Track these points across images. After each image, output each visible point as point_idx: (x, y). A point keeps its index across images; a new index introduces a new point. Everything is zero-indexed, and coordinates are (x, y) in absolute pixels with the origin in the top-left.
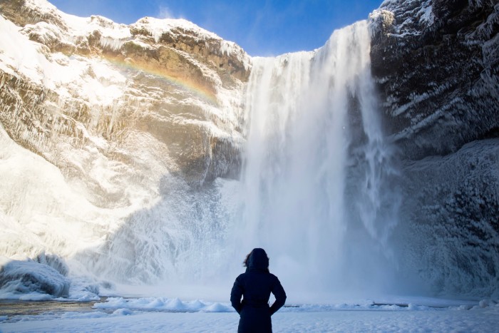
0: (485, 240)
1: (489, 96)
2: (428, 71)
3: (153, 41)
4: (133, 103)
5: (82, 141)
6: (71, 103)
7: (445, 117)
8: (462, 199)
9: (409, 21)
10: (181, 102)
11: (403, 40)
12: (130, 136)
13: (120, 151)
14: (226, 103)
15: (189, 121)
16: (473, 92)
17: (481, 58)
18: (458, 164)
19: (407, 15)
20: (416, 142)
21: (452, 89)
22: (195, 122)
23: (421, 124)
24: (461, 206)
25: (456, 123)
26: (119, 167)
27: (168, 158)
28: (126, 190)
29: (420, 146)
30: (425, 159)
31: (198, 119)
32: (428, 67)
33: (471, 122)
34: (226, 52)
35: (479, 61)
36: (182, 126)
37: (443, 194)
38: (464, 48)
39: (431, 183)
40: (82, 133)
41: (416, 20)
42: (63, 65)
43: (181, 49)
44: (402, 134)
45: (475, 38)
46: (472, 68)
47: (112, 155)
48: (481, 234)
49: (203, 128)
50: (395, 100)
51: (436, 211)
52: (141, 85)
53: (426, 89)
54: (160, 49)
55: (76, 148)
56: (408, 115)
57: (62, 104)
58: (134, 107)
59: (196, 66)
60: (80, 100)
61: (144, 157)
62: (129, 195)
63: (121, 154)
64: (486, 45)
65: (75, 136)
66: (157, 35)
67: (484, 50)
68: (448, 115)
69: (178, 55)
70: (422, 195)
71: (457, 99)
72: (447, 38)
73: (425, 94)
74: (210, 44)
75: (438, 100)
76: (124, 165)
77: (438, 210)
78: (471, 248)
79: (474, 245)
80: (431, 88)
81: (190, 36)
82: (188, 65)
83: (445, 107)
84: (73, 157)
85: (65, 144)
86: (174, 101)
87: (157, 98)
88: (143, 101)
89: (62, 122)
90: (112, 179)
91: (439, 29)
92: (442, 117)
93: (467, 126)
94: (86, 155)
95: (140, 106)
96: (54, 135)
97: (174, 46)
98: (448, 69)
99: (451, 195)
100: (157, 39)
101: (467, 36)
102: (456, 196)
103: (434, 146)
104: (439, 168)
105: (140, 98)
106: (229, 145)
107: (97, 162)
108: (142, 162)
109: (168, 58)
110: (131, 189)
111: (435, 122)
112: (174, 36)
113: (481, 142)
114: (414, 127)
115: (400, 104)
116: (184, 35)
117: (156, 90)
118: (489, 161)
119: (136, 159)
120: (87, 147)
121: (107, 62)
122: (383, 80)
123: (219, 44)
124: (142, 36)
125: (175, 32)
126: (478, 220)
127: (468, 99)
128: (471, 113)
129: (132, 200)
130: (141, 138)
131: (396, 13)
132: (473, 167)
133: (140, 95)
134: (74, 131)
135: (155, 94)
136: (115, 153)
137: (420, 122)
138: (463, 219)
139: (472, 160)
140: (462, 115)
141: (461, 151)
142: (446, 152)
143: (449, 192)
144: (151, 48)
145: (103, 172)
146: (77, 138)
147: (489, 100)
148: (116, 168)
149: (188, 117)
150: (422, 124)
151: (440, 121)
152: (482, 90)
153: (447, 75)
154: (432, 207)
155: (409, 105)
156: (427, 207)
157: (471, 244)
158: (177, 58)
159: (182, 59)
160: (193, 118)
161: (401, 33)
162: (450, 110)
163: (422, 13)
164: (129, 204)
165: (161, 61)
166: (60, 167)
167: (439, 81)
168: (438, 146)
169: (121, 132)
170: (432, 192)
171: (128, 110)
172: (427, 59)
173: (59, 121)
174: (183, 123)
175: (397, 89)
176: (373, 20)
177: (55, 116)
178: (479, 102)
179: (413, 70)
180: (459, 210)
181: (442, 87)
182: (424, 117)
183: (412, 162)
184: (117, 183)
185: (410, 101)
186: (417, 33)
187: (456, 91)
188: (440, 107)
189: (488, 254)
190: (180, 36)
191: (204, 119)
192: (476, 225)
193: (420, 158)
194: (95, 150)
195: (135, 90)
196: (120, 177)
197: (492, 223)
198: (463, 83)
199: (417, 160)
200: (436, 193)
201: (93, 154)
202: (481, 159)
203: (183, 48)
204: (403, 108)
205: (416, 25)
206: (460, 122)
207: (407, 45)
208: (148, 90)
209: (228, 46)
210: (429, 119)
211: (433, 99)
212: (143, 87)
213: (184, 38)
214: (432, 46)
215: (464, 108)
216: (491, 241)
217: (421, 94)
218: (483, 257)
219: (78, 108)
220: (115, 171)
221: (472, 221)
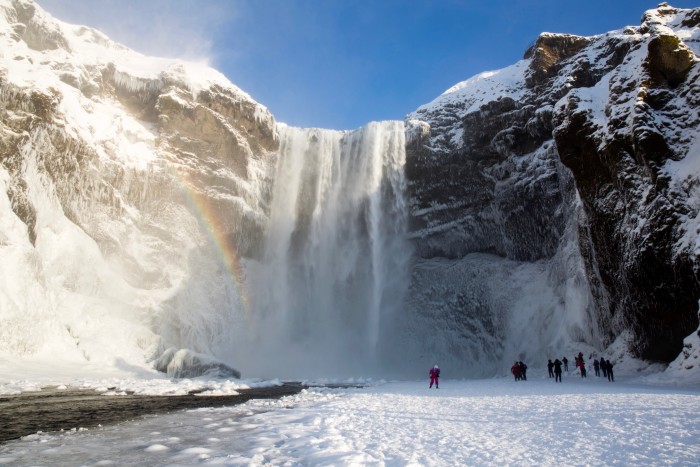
0: (475, 333)
1: (493, 221)
2: (450, 186)
3: (190, 97)
4: (170, 170)
5: (118, 212)
6: (110, 166)
7: (457, 229)
8: (463, 301)
9: (441, 137)
10: (215, 172)
11: (436, 154)
12: (167, 209)
13: (157, 225)
14: (254, 176)
15: (223, 196)
16: (482, 214)
17: (493, 190)
18: (463, 270)
19: (440, 130)
20: (429, 242)
21: (467, 206)
22: (229, 197)
23: (436, 229)
24: (462, 306)
25: (466, 235)
26: (156, 243)
27: (198, 234)
28: (164, 270)
29: (431, 246)
30: (434, 259)
31: (232, 194)
32: (451, 183)
33: (477, 237)
34: (258, 119)
35: (491, 192)
36: (216, 200)
37: (448, 294)
38: (481, 177)
39: (439, 283)
40: (119, 202)
41: (448, 138)
42: (89, 112)
43: (216, 110)
44: (418, 234)
45: (491, 174)
46: (484, 195)
47: (146, 228)
48: (473, 329)
49: (237, 205)
50: (417, 202)
51: (440, 307)
52: (177, 149)
53: (447, 201)
54: (198, 108)
55: (113, 219)
56: (426, 218)
57: (102, 168)
58: (171, 176)
59: (231, 134)
60: (118, 163)
61: (181, 234)
62: (168, 275)
63: (158, 229)
64: (499, 184)
65: (112, 205)
66: (195, 91)
67: (496, 188)
68: (461, 227)
69: (215, 118)
70: (430, 292)
71: (469, 217)
72: (470, 163)
73: (445, 205)
74: (245, 108)
75: (455, 213)
76: (161, 242)
77: (442, 307)
78: (464, 339)
79: (467, 337)
80: (451, 201)
81: (228, 97)
82: (223, 130)
83: (461, 221)
84: (111, 229)
85: (102, 214)
86: (208, 172)
87: (193, 166)
88: (180, 169)
89: (103, 189)
90: (149, 256)
91: (465, 153)
92: (455, 228)
93: (473, 240)
94: (122, 228)
95: (177, 175)
96: (94, 202)
97: (210, 106)
98: (466, 189)
99: (455, 296)
100: (195, 97)
101: (485, 169)
102: (459, 297)
103: (444, 250)
104: (447, 271)
105: (177, 165)
106: (254, 221)
107: (132, 236)
108: (179, 239)
109: (205, 119)
110: (169, 269)
111: (448, 230)
112: (213, 94)
113: (481, 254)
114: (430, 230)
115: (422, 207)
116: (222, 95)
117: (191, 156)
118: (487, 273)
119: (174, 236)
120: (124, 218)
121: (120, 104)
122: (411, 183)
123: (253, 110)
124: (179, 90)
125: (213, 90)
126: (472, 318)
127: (478, 219)
128: (478, 231)
129: (173, 282)
130: (178, 212)
131: (432, 125)
132: (475, 276)
133: (176, 162)
134: (111, 199)
135: (190, 162)
136: (150, 227)
137: (435, 227)
138: (462, 316)
139: (475, 270)
140: (470, 230)
141: (465, 259)
142: (452, 257)
143: (453, 293)
144: (188, 107)
145: (139, 247)
146: (114, 208)
147: (492, 224)
148: (152, 244)
149: (222, 191)
150: (438, 229)
151: (453, 230)
152: (489, 216)
153: (465, 194)
154: (437, 304)
155: (429, 210)
156: (433, 303)
157: (464, 336)
158: (213, 121)
159: (218, 122)
160: (227, 192)
161: (434, 147)
162: (463, 223)
163: (454, 135)
164: (169, 285)
165: (197, 122)
166: (97, 241)
167: (459, 197)
168: (446, 250)
169: (156, 203)
170: (439, 291)
171: (165, 178)
172: (452, 177)
173: (100, 187)
174: (217, 197)
175: (421, 194)
176: (412, 126)
177: (96, 182)
178: (486, 223)
179: (438, 181)
180: (460, 309)
181: (460, 203)
182: (440, 224)
183: (423, 260)
184: (155, 261)
185: (430, 206)
186: (447, 151)
187: (469, 209)
188: (455, 219)
189: (475, 345)
190: (219, 96)
191: (236, 194)
192: (471, 322)
193: (429, 257)
194: (129, 222)
195: (170, 155)
196: (157, 254)
197: (483, 322)
198: (476, 205)
199: (426, 258)
200: (442, 292)
201: (129, 226)
202: (481, 270)
203: (219, 109)
204: (423, 212)
205: (446, 143)
206: (468, 235)
207: (438, 160)
208: (184, 156)
209: (261, 112)
210: (444, 226)
211: (450, 210)
212: (178, 152)
213: (221, 98)
214: (457, 166)
215: (473, 224)
216: (479, 335)
217: (442, 204)
218: (472, 347)
219: (116, 173)
220: (152, 247)
221: (468, 319)
